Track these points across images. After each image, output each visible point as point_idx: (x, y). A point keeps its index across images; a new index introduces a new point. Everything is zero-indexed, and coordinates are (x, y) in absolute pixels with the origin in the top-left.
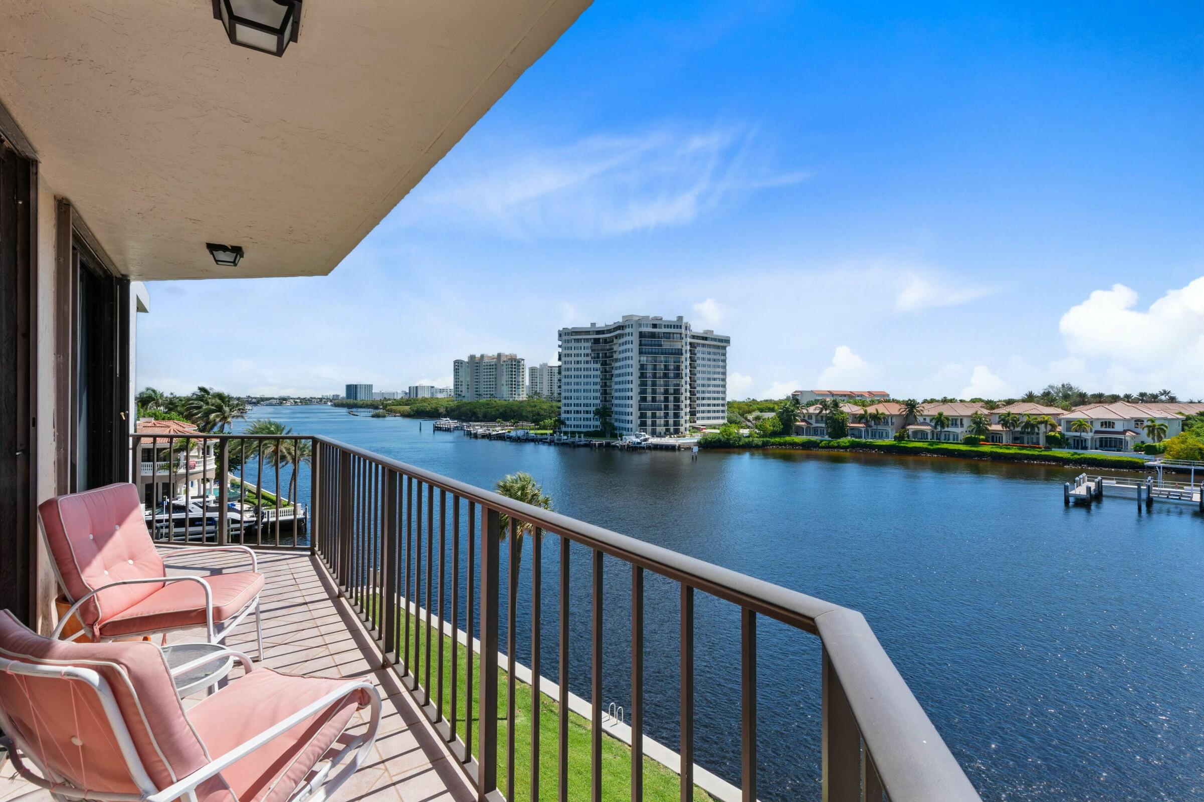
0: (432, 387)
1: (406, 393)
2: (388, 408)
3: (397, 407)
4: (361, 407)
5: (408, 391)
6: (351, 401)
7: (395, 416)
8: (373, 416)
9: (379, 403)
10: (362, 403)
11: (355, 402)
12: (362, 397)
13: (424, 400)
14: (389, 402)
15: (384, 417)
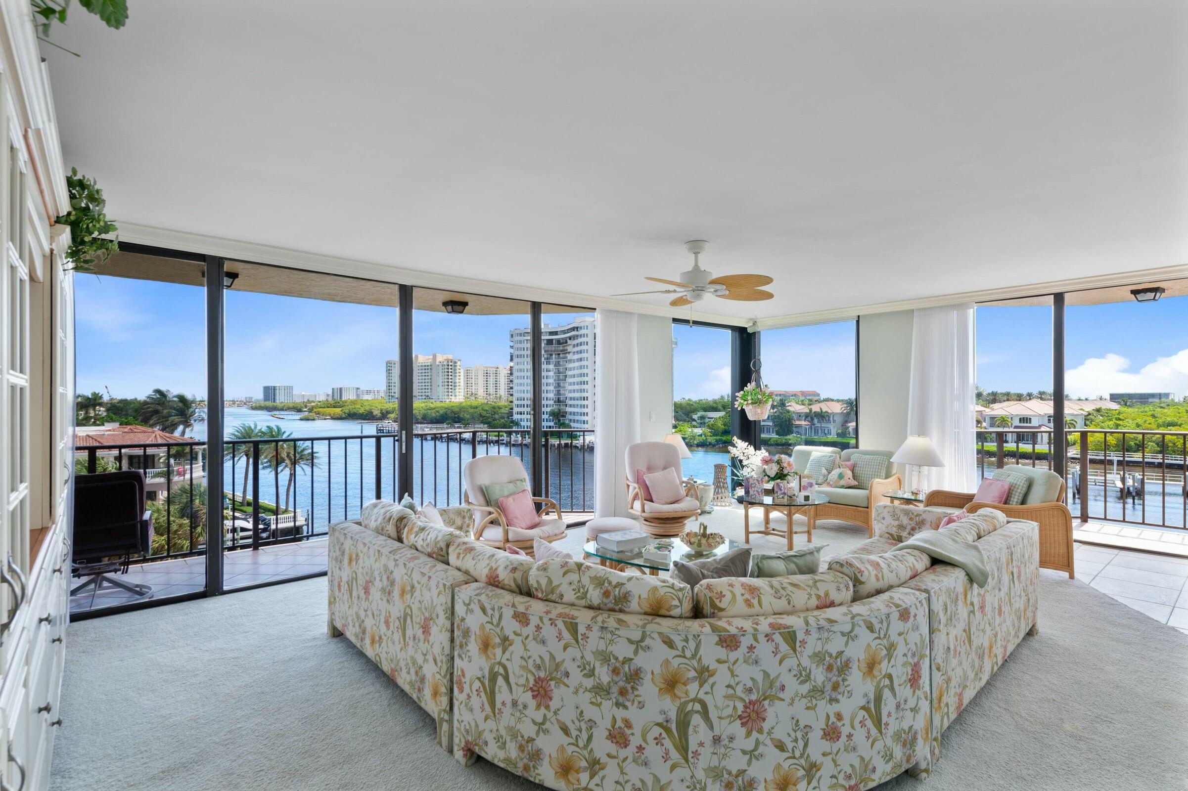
0: (358, 389)
1: (328, 395)
2: (315, 410)
3: (325, 409)
4: (282, 410)
5: (330, 393)
6: (269, 404)
7: (325, 419)
8: (301, 419)
9: (303, 406)
10: (283, 405)
11: (275, 404)
12: (281, 399)
13: (353, 403)
14: (313, 404)
15: (314, 420)
